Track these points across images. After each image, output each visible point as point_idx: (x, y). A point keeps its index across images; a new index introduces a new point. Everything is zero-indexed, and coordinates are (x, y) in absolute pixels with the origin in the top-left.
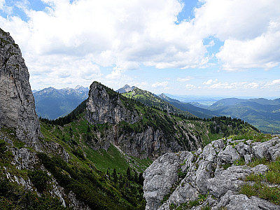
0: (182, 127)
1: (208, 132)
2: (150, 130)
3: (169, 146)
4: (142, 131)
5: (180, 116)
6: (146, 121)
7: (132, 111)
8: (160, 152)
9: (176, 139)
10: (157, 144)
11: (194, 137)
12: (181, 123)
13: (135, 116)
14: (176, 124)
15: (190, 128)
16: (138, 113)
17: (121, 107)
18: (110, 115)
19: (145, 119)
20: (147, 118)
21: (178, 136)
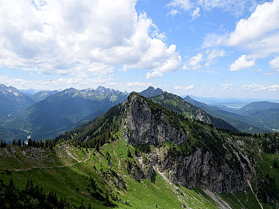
0: (232, 146)
1: (260, 150)
2: (199, 151)
3: (220, 171)
4: (190, 154)
5: (228, 132)
6: (194, 140)
7: (178, 129)
8: (209, 178)
9: (227, 161)
10: (206, 168)
11: (246, 158)
12: (229, 140)
13: (181, 135)
14: (225, 141)
15: (240, 146)
16: (185, 131)
17: (165, 124)
18: (152, 134)
19: (193, 138)
20: (194, 136)
21: (228, 156)
